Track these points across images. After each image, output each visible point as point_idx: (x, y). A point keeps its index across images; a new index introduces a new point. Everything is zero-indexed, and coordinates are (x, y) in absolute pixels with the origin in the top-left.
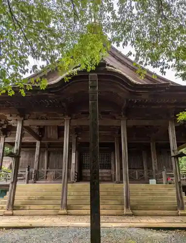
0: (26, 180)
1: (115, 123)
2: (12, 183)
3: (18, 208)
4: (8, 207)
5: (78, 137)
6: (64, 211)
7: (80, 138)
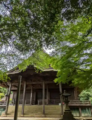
0: (13, 104)
1: (40, 83)
2: (7, 105)
3: (8, 114)
4: (5, 114)
5: (33, 87)
6: (23, 116)
7: (34, 87)
